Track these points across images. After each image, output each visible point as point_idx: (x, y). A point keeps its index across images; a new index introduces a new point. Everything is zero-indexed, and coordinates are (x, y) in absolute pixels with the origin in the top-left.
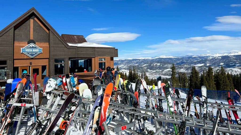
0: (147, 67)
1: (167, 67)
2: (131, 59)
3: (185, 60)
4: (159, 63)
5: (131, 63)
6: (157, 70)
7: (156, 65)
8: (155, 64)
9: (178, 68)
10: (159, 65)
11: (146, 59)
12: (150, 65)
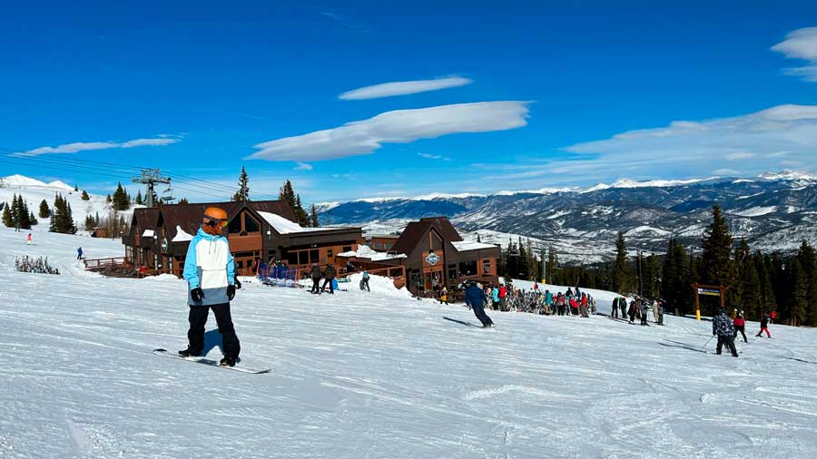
0: (566, 219)
1: (639, 220)
2: (510, 193)
3: (704, 193)
4: (608, 206)
5: (510, 208)
6: (602, 231)
7: (598, 213)
8: (595, 211)
9: (679, 222)
10: (609, 212)
11: (563, 193)
12: (577, 215)
